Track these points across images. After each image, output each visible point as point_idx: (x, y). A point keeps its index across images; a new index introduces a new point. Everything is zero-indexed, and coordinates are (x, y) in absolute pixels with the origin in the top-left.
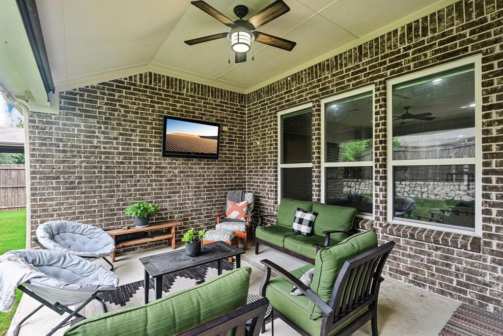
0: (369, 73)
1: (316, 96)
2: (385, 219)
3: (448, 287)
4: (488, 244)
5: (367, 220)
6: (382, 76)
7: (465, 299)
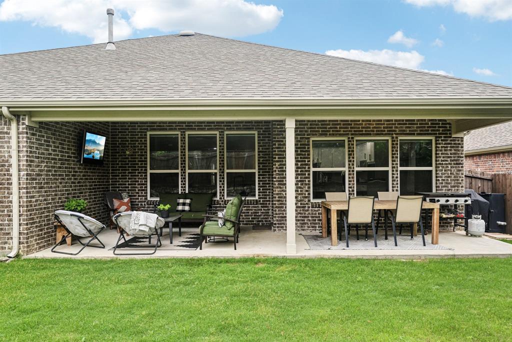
0: (216, 126)
1: (184, 129)
2: (224, 198)
3: (248, 221)
4: (260, 201)
5: (215, 200)
6: (222, 129)
7: (254, 224)
